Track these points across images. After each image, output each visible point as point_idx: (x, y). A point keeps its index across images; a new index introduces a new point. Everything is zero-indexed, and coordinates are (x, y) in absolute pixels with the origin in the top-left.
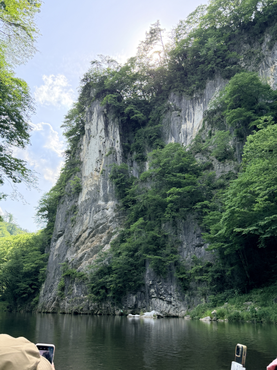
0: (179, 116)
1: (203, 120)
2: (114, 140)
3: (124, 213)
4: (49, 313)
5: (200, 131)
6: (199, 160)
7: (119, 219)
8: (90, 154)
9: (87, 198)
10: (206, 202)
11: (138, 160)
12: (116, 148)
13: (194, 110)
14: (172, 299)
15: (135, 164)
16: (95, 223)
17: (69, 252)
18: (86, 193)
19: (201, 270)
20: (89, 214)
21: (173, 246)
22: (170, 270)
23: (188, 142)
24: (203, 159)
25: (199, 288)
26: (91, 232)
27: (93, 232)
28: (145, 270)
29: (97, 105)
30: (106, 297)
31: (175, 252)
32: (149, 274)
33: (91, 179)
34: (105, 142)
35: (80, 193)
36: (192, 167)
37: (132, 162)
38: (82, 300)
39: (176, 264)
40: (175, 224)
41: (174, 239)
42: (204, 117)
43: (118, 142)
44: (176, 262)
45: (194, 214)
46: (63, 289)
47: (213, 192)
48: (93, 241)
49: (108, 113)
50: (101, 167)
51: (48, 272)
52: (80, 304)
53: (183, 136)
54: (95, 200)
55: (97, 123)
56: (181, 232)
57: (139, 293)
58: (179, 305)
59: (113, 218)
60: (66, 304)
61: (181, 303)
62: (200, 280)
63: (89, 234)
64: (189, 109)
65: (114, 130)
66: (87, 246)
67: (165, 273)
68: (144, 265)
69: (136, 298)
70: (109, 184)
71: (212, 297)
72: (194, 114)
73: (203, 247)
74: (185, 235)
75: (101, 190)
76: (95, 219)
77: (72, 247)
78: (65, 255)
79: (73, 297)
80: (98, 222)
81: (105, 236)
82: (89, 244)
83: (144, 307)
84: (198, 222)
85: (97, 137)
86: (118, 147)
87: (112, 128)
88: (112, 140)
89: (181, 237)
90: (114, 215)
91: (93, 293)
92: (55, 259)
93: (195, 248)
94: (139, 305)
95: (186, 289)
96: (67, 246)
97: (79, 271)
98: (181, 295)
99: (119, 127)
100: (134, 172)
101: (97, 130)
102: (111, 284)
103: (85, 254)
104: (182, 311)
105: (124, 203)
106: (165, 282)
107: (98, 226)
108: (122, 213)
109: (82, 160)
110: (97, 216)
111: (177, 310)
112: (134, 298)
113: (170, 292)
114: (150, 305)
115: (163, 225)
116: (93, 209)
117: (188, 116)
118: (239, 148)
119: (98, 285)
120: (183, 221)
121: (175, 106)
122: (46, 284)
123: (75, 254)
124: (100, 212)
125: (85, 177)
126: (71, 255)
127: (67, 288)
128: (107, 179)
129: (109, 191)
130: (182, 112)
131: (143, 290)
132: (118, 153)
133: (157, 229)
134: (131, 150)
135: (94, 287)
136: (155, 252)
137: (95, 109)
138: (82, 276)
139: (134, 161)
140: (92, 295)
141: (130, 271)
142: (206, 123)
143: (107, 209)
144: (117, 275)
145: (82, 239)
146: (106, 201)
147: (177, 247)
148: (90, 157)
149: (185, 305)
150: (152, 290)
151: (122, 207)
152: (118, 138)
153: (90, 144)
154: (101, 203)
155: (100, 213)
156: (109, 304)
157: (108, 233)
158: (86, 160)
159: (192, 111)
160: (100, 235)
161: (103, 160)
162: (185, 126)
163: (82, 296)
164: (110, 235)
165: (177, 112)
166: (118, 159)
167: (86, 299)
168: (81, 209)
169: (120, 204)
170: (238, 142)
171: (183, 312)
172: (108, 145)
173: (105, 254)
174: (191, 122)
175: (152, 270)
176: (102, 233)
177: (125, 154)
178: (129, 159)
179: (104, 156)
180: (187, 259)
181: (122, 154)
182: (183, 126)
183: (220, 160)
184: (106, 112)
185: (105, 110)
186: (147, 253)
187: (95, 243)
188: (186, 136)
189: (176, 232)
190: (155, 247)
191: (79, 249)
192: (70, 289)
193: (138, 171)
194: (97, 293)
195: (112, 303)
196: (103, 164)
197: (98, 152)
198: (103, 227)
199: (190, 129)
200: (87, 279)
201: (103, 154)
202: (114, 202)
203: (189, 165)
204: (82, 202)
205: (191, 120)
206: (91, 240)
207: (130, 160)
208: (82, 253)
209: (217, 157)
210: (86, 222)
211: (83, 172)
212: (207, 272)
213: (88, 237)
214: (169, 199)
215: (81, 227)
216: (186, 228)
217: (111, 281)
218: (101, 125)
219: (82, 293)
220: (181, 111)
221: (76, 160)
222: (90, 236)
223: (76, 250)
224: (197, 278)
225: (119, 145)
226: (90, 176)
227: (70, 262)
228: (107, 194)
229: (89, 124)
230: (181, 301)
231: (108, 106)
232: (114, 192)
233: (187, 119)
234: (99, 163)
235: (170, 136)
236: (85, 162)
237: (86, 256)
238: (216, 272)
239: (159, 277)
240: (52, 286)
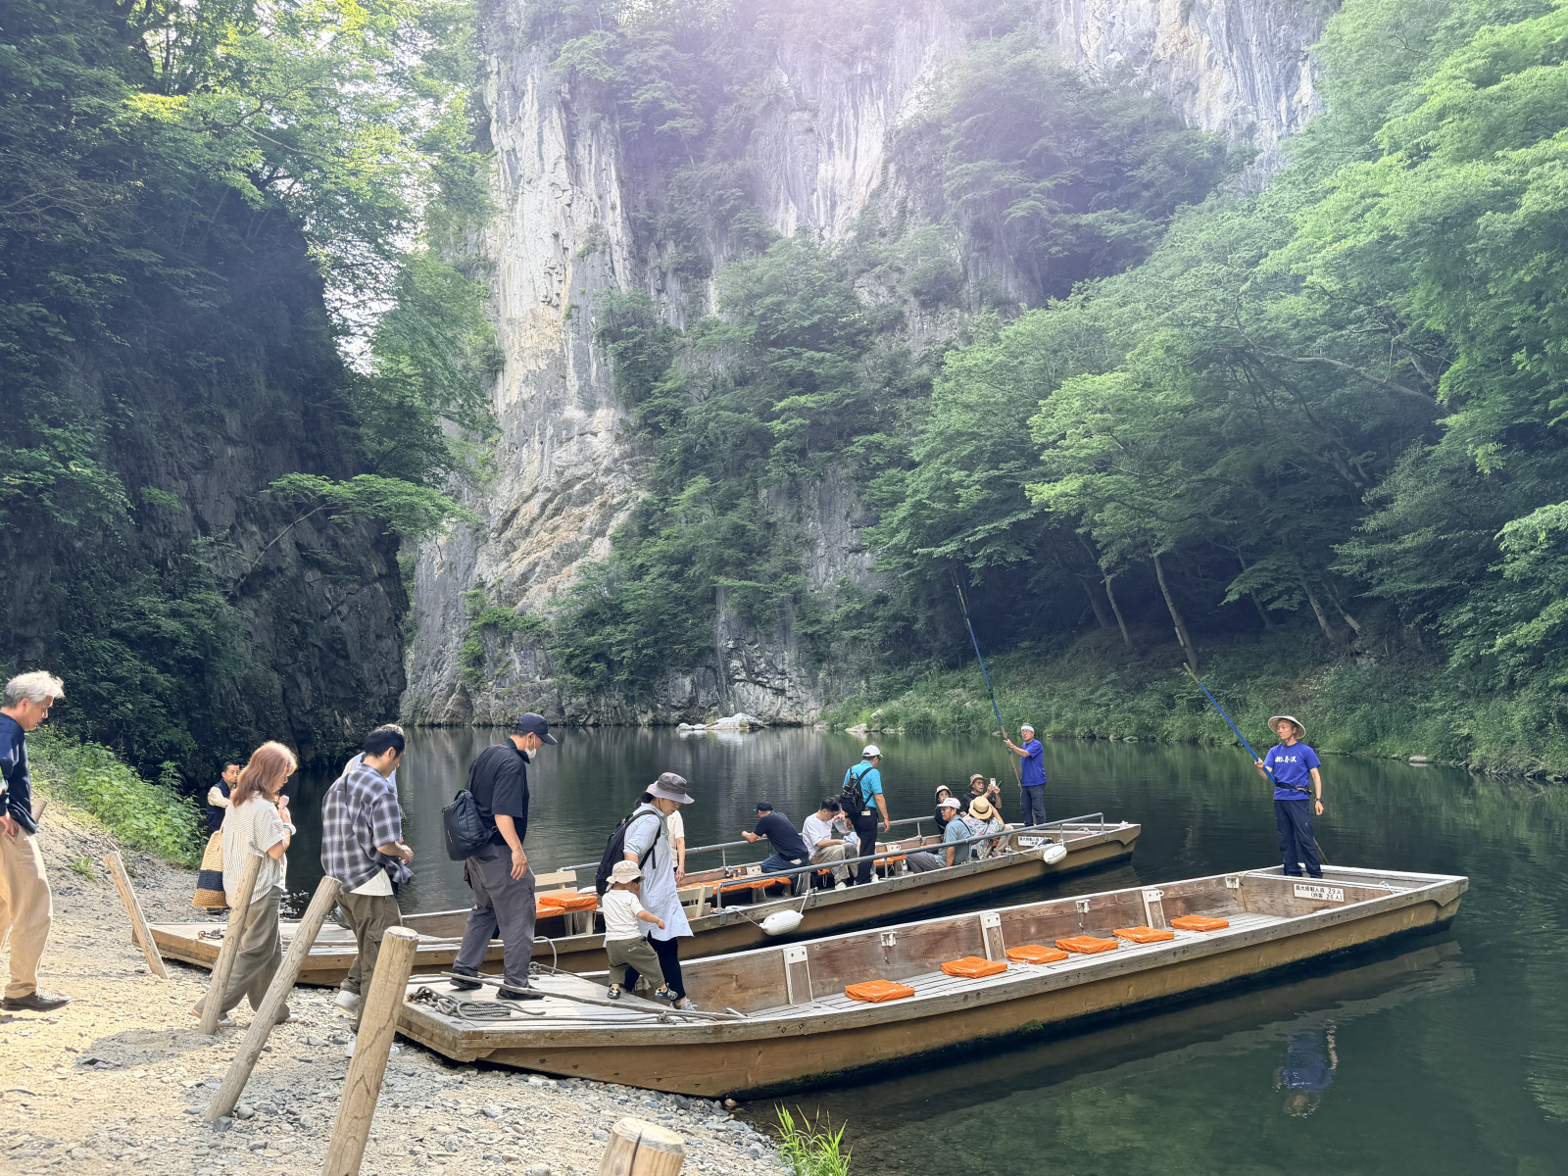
0: (811, 130)
1: (883, 157)
2: (600, 198)
3: (647, 448)
4: (439, 725)
5: (872, 196)
6: (869, 295)
7: (633, 464)
8: (521, 239)
9: (525, 397)
10: (877, 437)
11: (682, 274)
12: (611, 229)
13: (856, 116)
14: (787, 684)
15: (673, 285)
16: (560, 474)
17: (482, 560)
18: (522, 378)
19: (860, 613)
20: (537, 446)
21: (790, 551)
22: (783, 613)
23: (839, 224)
24: (877, 295)
25: (851, 657)
26: (550, 500)
27: (556, 501)
28: (712, 614)
29: (535, 67)
30: (609, 680)
31: (794, 569)
32: (727, 623)
33: (533, 331)
34: (569, 205)
35: (500, 375)
36: (844, 327)
37: (663, 275)
38: (539, 691)
39: (797, 598)
40: (794, 492)
41: (794, 533)
42: (885, 148)
43: (613, 208)
44: (800, 592)
45: (846, 466)
46: (478, 660)
47: (901, 405)
48: (555, 528)
49: (573, 99)
50: (564, 290)
51: (422, 614)
52: (535, 699)
53: (822, 205)
54: (555, 405)
55: (540, 135)
56: (812, 513)
57: (701, 670)
58: (804, 697)
59: (616, 461)
60: (493, 701)
61: (810, 692)
62: (855, 638)
63: (544, 506)
64: (841, 111)
65: (598, 162)
66: (539, 542)
67: (768, 621)
68: (711, 597)
69: (692, 681)
70: (596, 355)
71: (878, 678)
72: (856, 129)
73: (867, 555)
74: (822, 522)
75: (571, 372)
76: (557, 463)
77: (491, 542)
78: (470, 567)
79: (512, 684)
80: (568, 474)
81: (592, 513)
82: (545, 536)
83: (714, 705)
84: (855, 486)
85: (544, 184)
86: (614, 224)
87: (590, 154)
88: (595, 198)
89: (811, 527)
90: (617, 454)
91: (571, 671)
92: (441, 576)
93: (846, 557)
94: (702, 697)
95: (820, 658)
96: (477, 539)
97: (522, 614)
98: (810, 672)
99: (617, 152)
100: (668, 311)
101: (541, 158)
102: (623, 651)
103: (536, 564)
104: (812, 711)
105: (645, 418)
106: (770, 643)
107: (569, 485)
108: (640, 448)
109: (492, 256)
110: (566, 454)
111: (798, 708)
112: (687, 683)
113: (780, 667)
114: (729, 699)
115: (764, 493)
116: (550, 431)
117: (840, 134)
118: (976, 271)
119: (584, 652)
120: (818, 483)
121: (798, 96)
122: (418, 648)
123: (504, 565)
124: (572, 443)
125: (510, 321)
126: (490, 566)
127: (492, 658)
128: (587, 339)
129: (598, 379)
130: (821, 117)
131: (710, 662)
132: (617, 248)
133: (745, 503)
134: (659, 235)
135: (572, 656)
136: (741, 568)
137: (529, 80)
138: (533, 626)
139: (670, 275)
140: (569, 676)
141: (675, 616)
142: (892, 168)
143: (595, 434)
144: (638, 627)
145: (521, 521)
146: (590, 406)
147: (800, 555)
148: (523, 253)
149: (818, 698)
150: (735, 663)
151: (640, 428)
152: (614, 194)
153: (518, 206)
154: (573, 412)
155: (573, 446)
156: (617, 698)
157: (602, 505)
158: (509, 260)
159: (852, 118)
160: (576, 511)
161: (570, 270)
162: (830, 167)
163: (538, 678)
164: (608, 511)
165: (806, 116)
166: (619, 267)
167: (550, 686)
168: (510, 428)
169: (633, 420)
170: (975, 254)
171: (813, 713)
172: (583, 220)
173: (601, 569)
174: (847, 157)
175: (735, 613)
176: (584, 503)
177: (639, 249)
178: (652, 264)
179: (570, 254)
180: (827, 583)
181: (630, 252)
182: (822, 167)
183: (924, 305)
184: (568, 97)
185: (565, 88)
186: (718, 573)
187: (561, 532)
188: (833, 206)
189: (799, 513)
190: (741, 555)
191: (515, 549)
192: (500, 660)
193: (684, 309)
194: (584, 672)
195: (626, 697)
196: (569, 282)
197: (549, 240)
198: (585, 488)
199: (845, 182)
200: (548, 634)
201: (566, 249)
202: (613, 411)
203: (834, 321)
204: (508, 405)
205: (847, 150)
206: (549, 524)
207: (657, 271)
208: (526, 562)
209: (917, 293)
210: (530, 470)
211: (502, 303)
212: (873, 618)
213: (541, 515)
214: (777, 426)
215: (516, 485)
216: (826, 505)
217: (620, 643)
218: (555, 145)
219: (537, 672)
220: (816, 115)
221: (472, 251)
222: (547, 512)
223: (507, 553)
224: (847, 634)
225: (619, 220)
226: (530, 321)
227: (489, 585)
228: (591, 387)
229: (510, 133)
230: (808, 687)
231: (572, 75)
232: (612, 380)
233: (836, 144)
234: (556, 278)
235: (782, 197)
236: (506, 266)
237: (538, 569)
238: (895, 618)
239: (753, 631)
240: (440, 652)
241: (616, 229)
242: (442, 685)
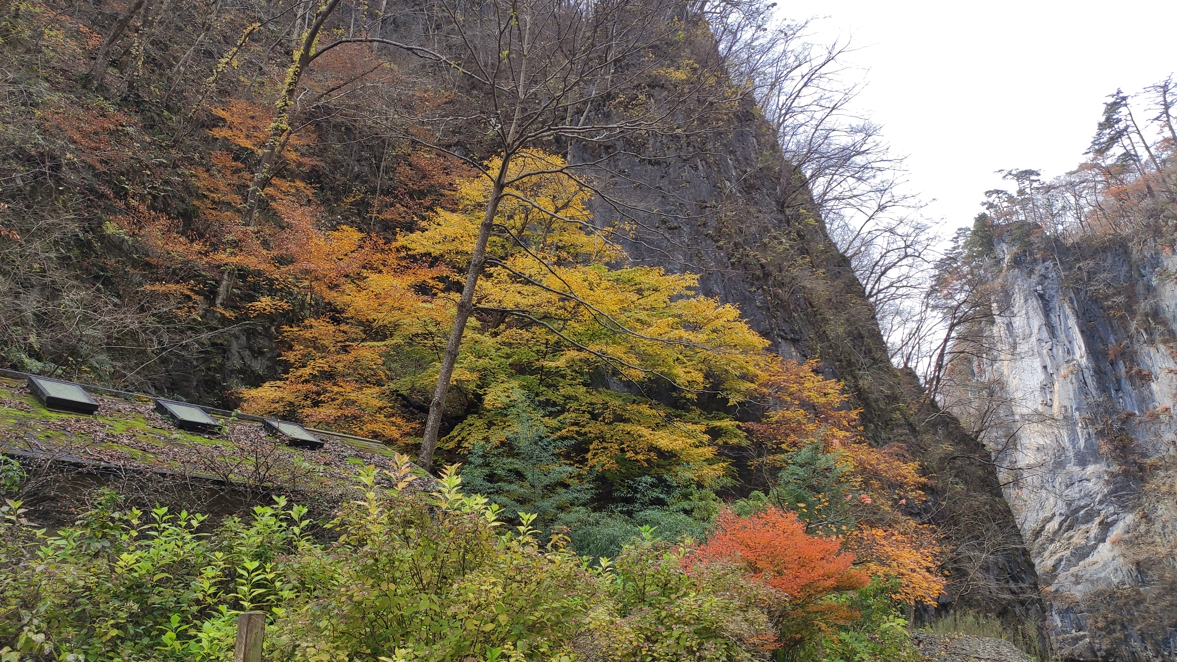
2: (1070, 343)
7: (1118, 497)
8: (1021, 370)
12: (1080, 360)
15: (1126, 386)
16: (1069, 505)
20: (1051, 489)
26: (1065, 521)
27: (1068, 521)
34: (1051, 350)
37: (1118, 381)
38: (1077, 640)
43: (1080, 348)
48: (1071, 538)
50: (1054, 396)
52: (1074, 644)
54: (1060, 464)
55: (1027, 314)
59: (1105, 496)
63: (1061, 525)
65: (1066, 324)
66: (1061, 546)
70: (1082, 434)
75: (1067, 445)
76: (1066, 498)
80: (1074, 506)
81: (1094, 528)
82: (1064, 542)
85: (1033, 340)
86: (1081, 357)
87: (1060, 319)
88: (1067, 343)
90: (1106, 491)
99: (1077, 317)
101: (1030, 327)
103: (1061, 560)
108: (1121, 487)
109: (1003, 379)
110: (1071, 493)
116: (1058, 480)
124: (1074, 486)
125: (1021, 416)
128: (1074, 425)
129: (1085, 447)
132: (1086, 370)
134: (1112, 357)
137: (1016, 286)
138: (1066, 598)
143: (1089, 480)
145: (1047, 533)
146: (1083, 464)
148: (1024, 377)
152: (1079, 340)
153: (1017, 352)
154: (1073, 468)
155: (1076, 488)
157: (1101, 523)
158: (1015, 381)
160: (1084, 527)
161: (1057, 385)
163: (1074, 631)
164: (1105, 527)
166: (1089, 381)
167: (1084, 636)
169: (1114, 470)
172: (1060, 355)
176: (1087, 522)
177: (1100, 369)
178: (1110, 376)
179: (1055, 377)
181: (1095, 371)
184: (1041, 292)
185: (1039, 288)
187: (1074, 540)
191: (1044, 550)
193: (1136, 400)
196: (1057, 392)
197: (1040, 369)
198: (1087, 513)
200: (1077, 604)
201: (1052, 374)
202: (1099, 466)
206: (1066, 535)
207: (1113, 379)
208: (1054, 558)
210: (1049, 504)
213: (1059, 530)
215: (1040, 512)
218: (1037, 321)
219: (1073, 628)
222: (1063, 528)
225: (1084, 353)
226: (1035, 415)
228: (1082, 453)
229: (1007, 315)
231: (1043, 278)
234: (1047, 390)
236: (1013, 384)
237: (1063, 563)
241: (1083, 359)
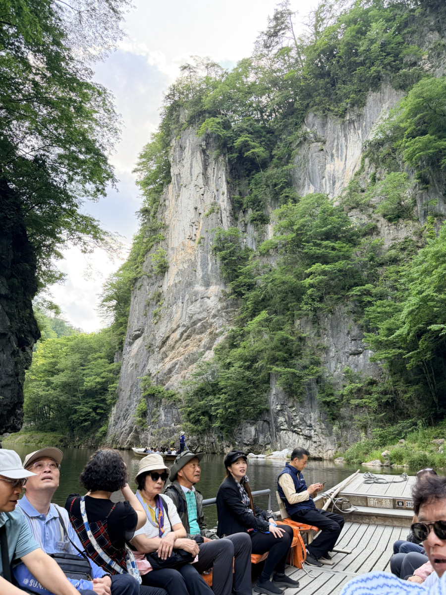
0: (322, 150)
1: (361, 156)
2: (217, 190)
3: (235, 304)
4: (123, 449)
5: (356, 175)
6: (356, 220)
7: (227, 313)
8: (180, 212)
9: (177, 281)
10: (368, 286)
11: (255, 222)
12: (221, 203)
13: (346, 140)
14: (313, 433)
15: (251, 228)
16: (191, 318)
17: (151, 361)
18: (176, 273)
19: (359, 390)
20: (180, 304)
21: (314, 354)
22: (310, 389)
23: (337, 192)
24: (361, 219)
25: (356, 417)
26: (185, 331)
27: (188, 332)
28: (267, 390)
29: (191, 136)
30: (210, 427)
31: (317, 363)
32: (276, 395)
33: (182, 252)
34: (203, 195)
35: (166, 274)
36: (345, 232)
37: (246, 225)
38: (173, 432)
39: (319, 380)
40: (316, 321)
41: (316, 343)
42: (363, 151)
43: (223, 194)
44: (320, 377)
45: (347, 305)
46: (144, 414)
47: (380, 270)
48: (187, 345)
49: (207, 149)
50: (198, 233)
51: (121, 390)
52: (171, 436)
53: (328, 183)
54: (190, 284)
55: (191, 165)
56: (326, 332)
57: (260, 422)
58: (324, 441)
59: (218, 311)
60: (150, 437)
61: (327, 438)
62: (357, 406)
63: (182, 334)
64: (338, 138)
65: (217, 175)
66: (178, 353)
67: (301, 394)
68: (267, 381)
69: (256, 429)
70: (211, 259)
71: (378, 431)
72: (346, 146)
73: (361, 356)
74: (333, 337)
75: (199, 269)
76: (190, 312)
77: (156, 353)
78: (145, 366)
79: (160, 427)
80: (195, 318)
81: (205, 338)
82: (181, 349)
83: (268, 444)
84: (353, 317)
85: (192, 186)
86: (223, 201)
87: (214, 172)
88: (215, 191)
89: (326, 341)
90: (219, 307)
91: (190, 421)
92: (131, 371)
93: (348, 357)
94: (261, 439)
95: (334, 418)
96: (149, 352)
97: (168, 389)
98: (327, 426)
99: (226, 170)
100: (248, 240)
101: (191, 175)
102: (217, 409)
103: (176, 364)
104: (329, 451)
105: (234, 289)
106: (302, 407)
107: (195, 323)
108: (231, 304)
109: (167, 223)
110: (194, 308)
111: (320, 448)
112: (252, 430)
113: (309, 422)
114: (277, 441)
115: (298, 322)
116: (187, 297)
117: (337, 150)
118: (422, 200)
119: (197, 410)
120: (330, 315)
121: (315, 135)
122: (117, 408)
123: (161, 364)
124: (197, 302)
125: (173, 249)
126: (154, 365)
127: (151, 413)
128: (207, 252)
129: (212, 271)
130: (327, 143)
131: (266, 418)
132: (224, 211)
133: (287, 327)
134: (245, 206)
135: (190, 413)
136: (285, 362)
137: (188, 141)
138: (172, 396)
139: (249, 224)
140: (188, 424)
141: (247, 389)
142: (367, 160)
143: (209, 298)
144: (226, 396)
145: (170, 342)
146: (207, 284)
147: (320, 356)
148: (181, 219)
149: (332, 443)
150: (281, 419)
151: (231, 294)
152: (224, 188)
153: (180, 198)
154: (199, 288)
155: (198, 304)
156: (214, 437)
157: (211, 333)
158: (174, 223)
159: (344, 141)
160: (198, 337)
161: (201, 222)
162: (332, 166)
163: (173, 425)
164: (214, 337)
165: (319, 144)
166: (224, 220)
167: (179, 430)
168: (167, 298)
169: (228, 290)
170: (421, 191)
172: (209, 199)
173: (208, 364)
174: (341, 160)
175: (281, 389)
176: (201, 333)
177: (235, 213)
178: (241, 220)
179: (202, 216)
180: (336, 373)
181: (230, 213)
182: (328, 166)
183: (390, 220)
184: (205, 147)
185: (204, 143)
186: (273, 363)
187: (189, 347)
188: (334, 183)
189: (318, 332)
190: (285, 355)
191: (167, 356)
192: (155, 414)
193: (255, 239)
194: (197, 422)
195: (218, 437)
196: (200, 228)
197: (193, 210)
198: (202, 325)
199: (340, 171)
200: (180, 401)
201: (200, 214)
202: (218, 286)
203: (339, 229)
204: (169, 287)
205: (341, 156)
206: (184, 344)
207: (243, 222)
208: (171, 362)
209: (384, 216)
210: (177, 317)
211: (170, 242)
212: (369, 393)
213: (180, 339)
214: (308, 281)
215: (169, 324)
216: (335, 327)
217: (217, 405)
218: (198, 168)
219: (173, 421)
220: (325, 143)
221: (159, 222)
222: (183, 338)
223: (163, 359)
224: (355, 402)
225: (226, 199)
226: (182, 247)
227: (153, 375)
228: (208, 275)
229: (178, 167)
230: (327, 435)
231: (208, 136)
232: (219, 271)
233: (335, 155)
234: (194, 227)
235: (306, 183)
236: (173, 226)
237: (177, 366)
238: (385, 393)
239: (292, 400)
240: (127, 410)
241: (224, 203)
242: (127, 427)
